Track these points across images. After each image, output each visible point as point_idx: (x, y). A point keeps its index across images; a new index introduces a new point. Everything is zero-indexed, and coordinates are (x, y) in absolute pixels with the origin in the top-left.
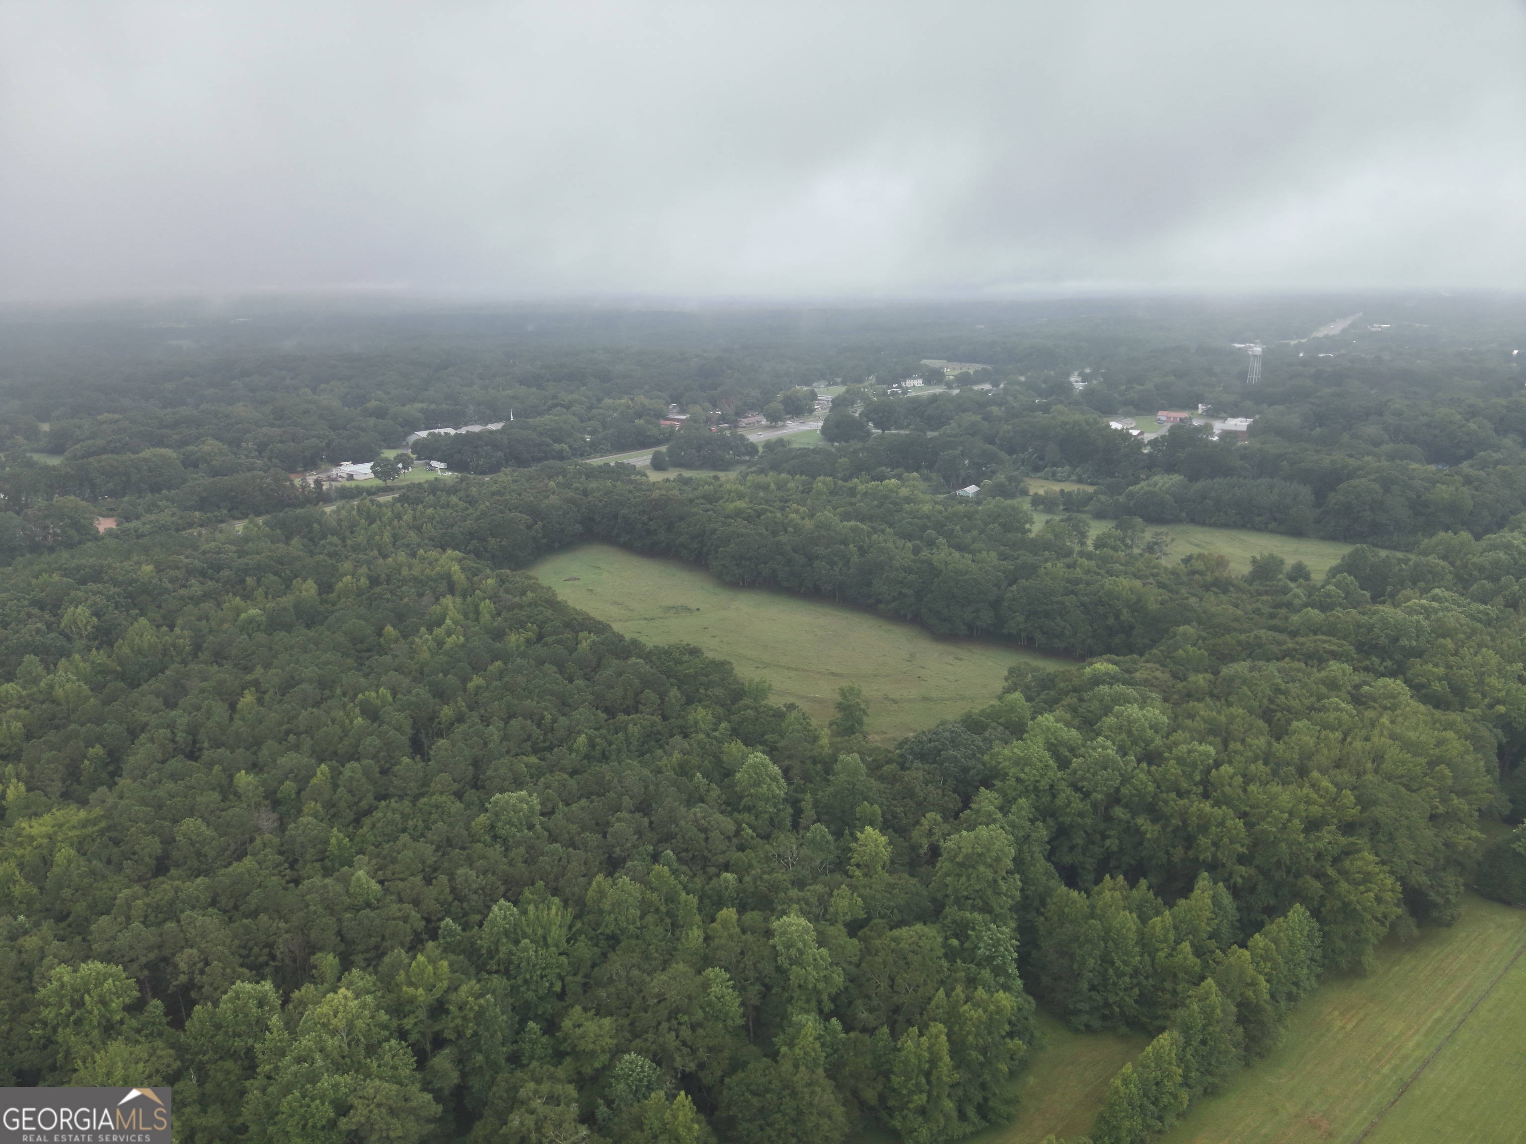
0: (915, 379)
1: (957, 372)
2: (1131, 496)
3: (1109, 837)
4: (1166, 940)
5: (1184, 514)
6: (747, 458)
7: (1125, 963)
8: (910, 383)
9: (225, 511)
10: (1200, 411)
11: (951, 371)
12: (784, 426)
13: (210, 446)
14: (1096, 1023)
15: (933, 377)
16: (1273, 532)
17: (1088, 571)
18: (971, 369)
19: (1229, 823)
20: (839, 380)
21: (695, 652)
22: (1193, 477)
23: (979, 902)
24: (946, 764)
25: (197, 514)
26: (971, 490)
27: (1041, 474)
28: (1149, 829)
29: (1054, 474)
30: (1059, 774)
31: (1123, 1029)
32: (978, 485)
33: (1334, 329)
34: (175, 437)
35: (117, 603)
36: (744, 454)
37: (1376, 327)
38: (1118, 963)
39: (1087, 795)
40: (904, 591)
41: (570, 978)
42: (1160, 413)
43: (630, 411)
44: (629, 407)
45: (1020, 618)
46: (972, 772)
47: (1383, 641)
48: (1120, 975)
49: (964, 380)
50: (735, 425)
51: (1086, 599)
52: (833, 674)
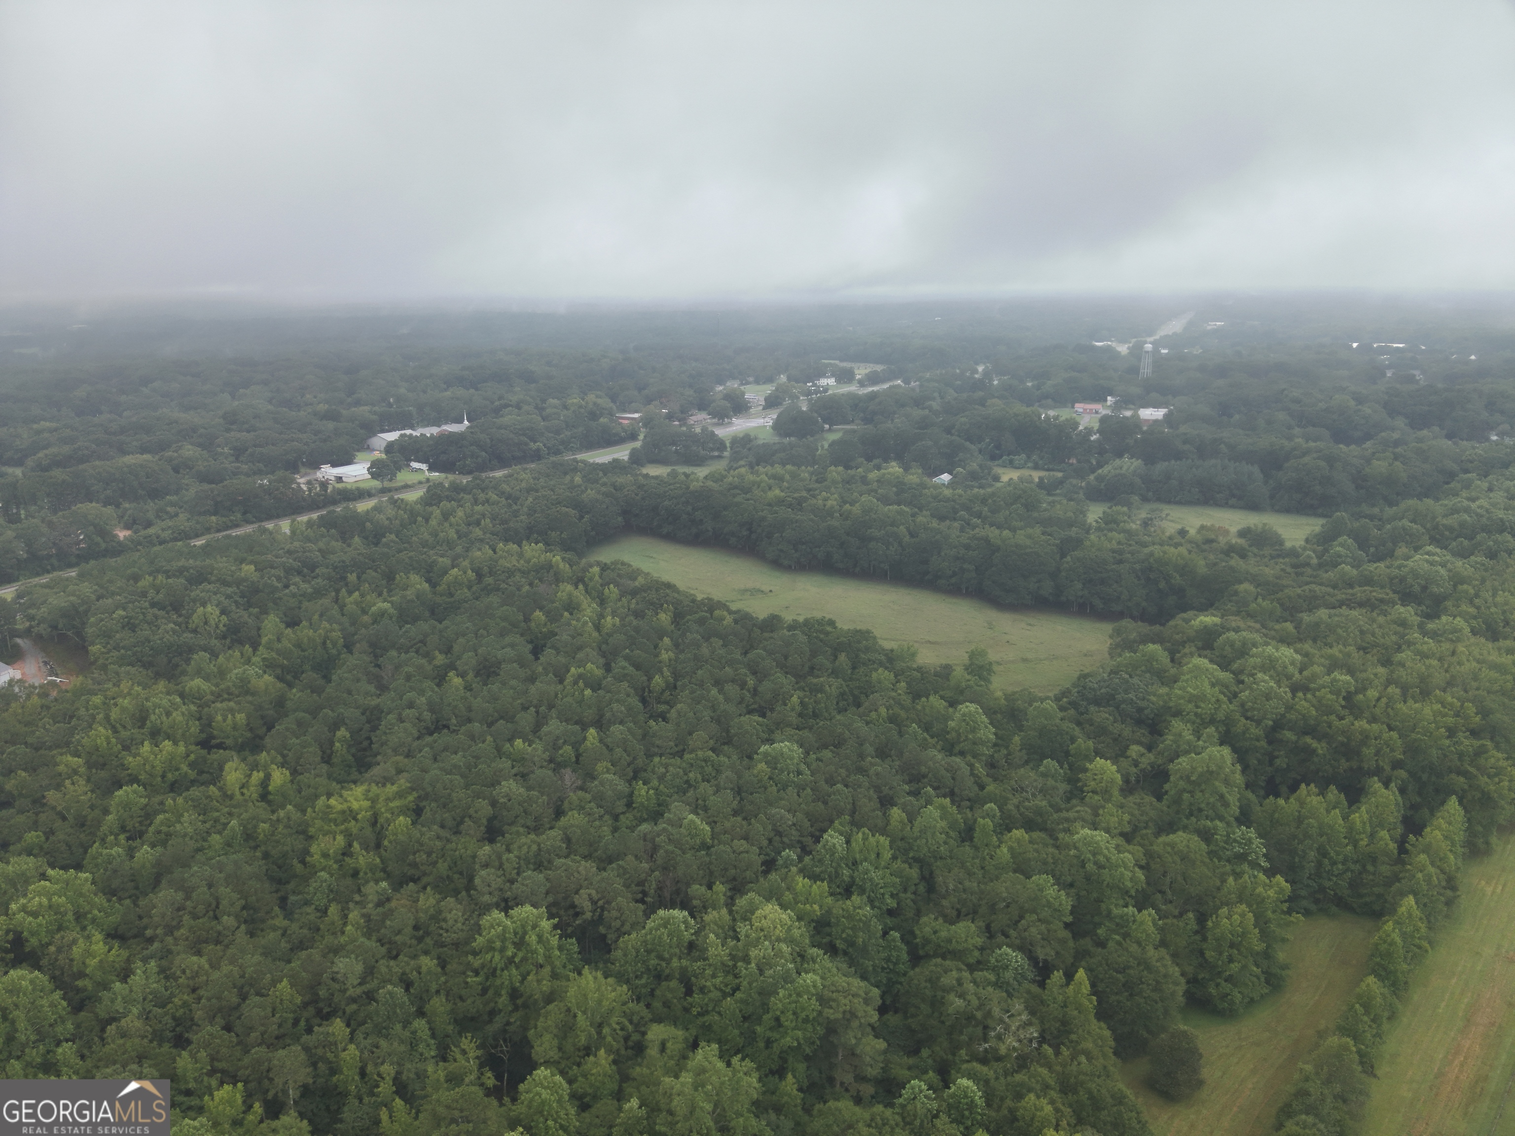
0: (828, 377)
1: (867, 371)
2: (1100, 479)
3: (1277, 757)
4: (1364, 832)
5: (1150, 494)
6: (716, 454)
7: (1338, 853)
8: (823, 382)
9: (239, 516)
10: (1109, 403)
11: (861, 371)
12: (730, 424)
13: (189, 451)
14: (1313, 907)
15: (845, 376)
16: (1233, 507)
17: (1119, 543)
18: (879, 368)
19: (1386, 736)
20: (751, 379)
21: (832, 623)
22: (1150, 460)
23: (1211, 812)
24: (1123, 706)
25: (213, 518)
26: (946, 477)
27: (1000, 461)
28: (1320, 747)
29: (1011, 462)
30: (1232, 707)
31: (1334, 909)
32: (950, 473)
33: (1175, 327)
34: (135, 443)
35: (236, 602)
36: (712, 450)
37: (1212, 325)
38: (1332, 854)
39: (1258, 722)
40: (966, 566)
41: (902, 895)
42: (1077, 405)
43: (582, 410)
44: (581, 407)
45: (1079, 586)
46: (1146, 712)
47: (1417, 589)
48: (1334, 863)
49: (873, 379)
50: (683, 421)
51: (1137, 566)
52: (930, 642)
